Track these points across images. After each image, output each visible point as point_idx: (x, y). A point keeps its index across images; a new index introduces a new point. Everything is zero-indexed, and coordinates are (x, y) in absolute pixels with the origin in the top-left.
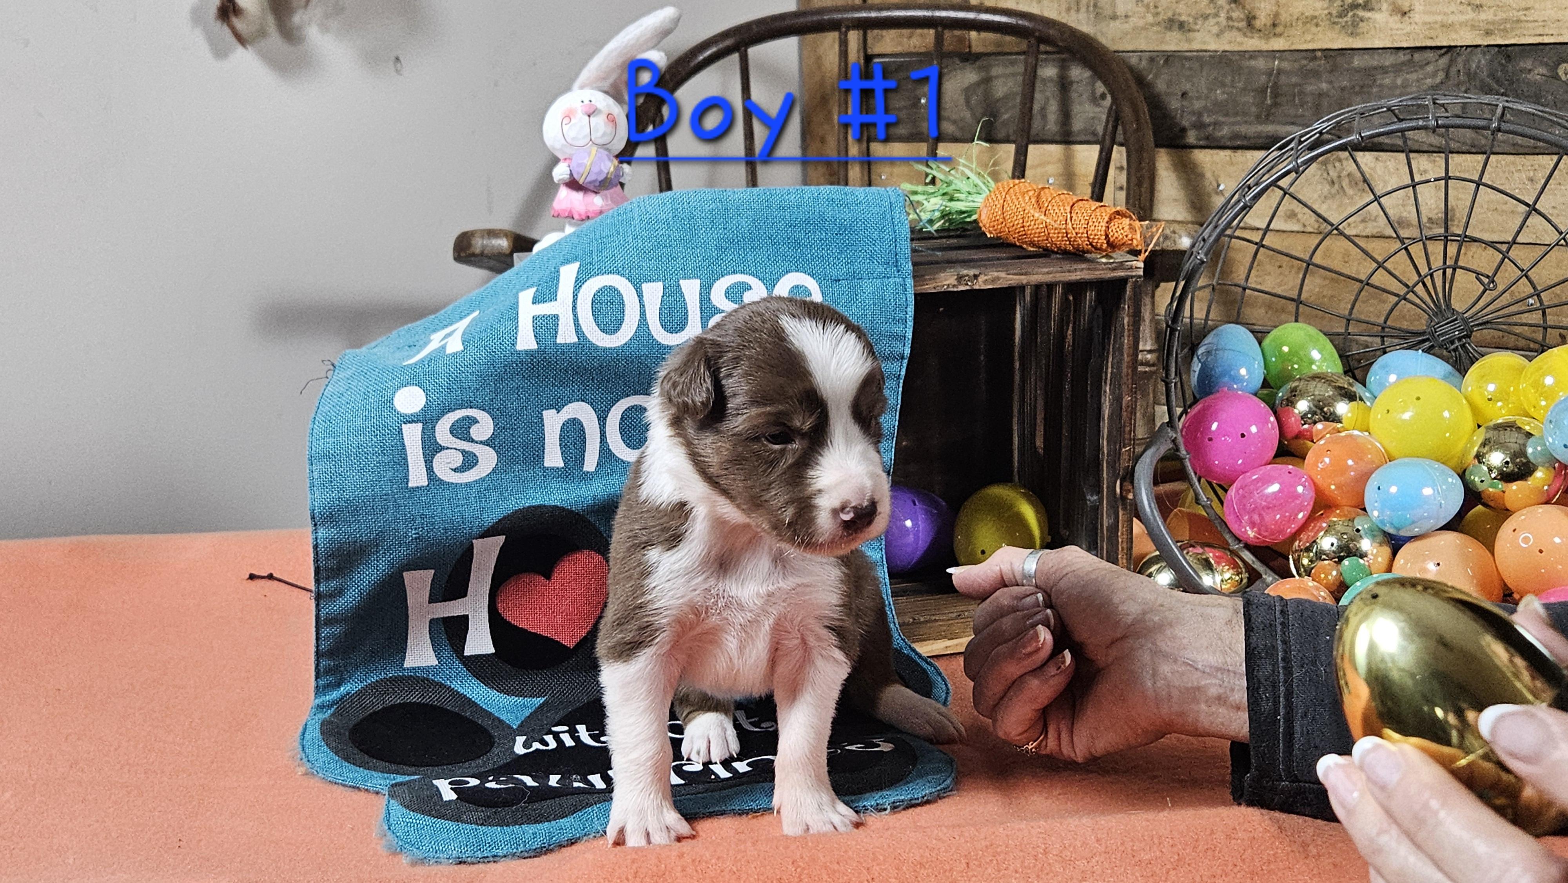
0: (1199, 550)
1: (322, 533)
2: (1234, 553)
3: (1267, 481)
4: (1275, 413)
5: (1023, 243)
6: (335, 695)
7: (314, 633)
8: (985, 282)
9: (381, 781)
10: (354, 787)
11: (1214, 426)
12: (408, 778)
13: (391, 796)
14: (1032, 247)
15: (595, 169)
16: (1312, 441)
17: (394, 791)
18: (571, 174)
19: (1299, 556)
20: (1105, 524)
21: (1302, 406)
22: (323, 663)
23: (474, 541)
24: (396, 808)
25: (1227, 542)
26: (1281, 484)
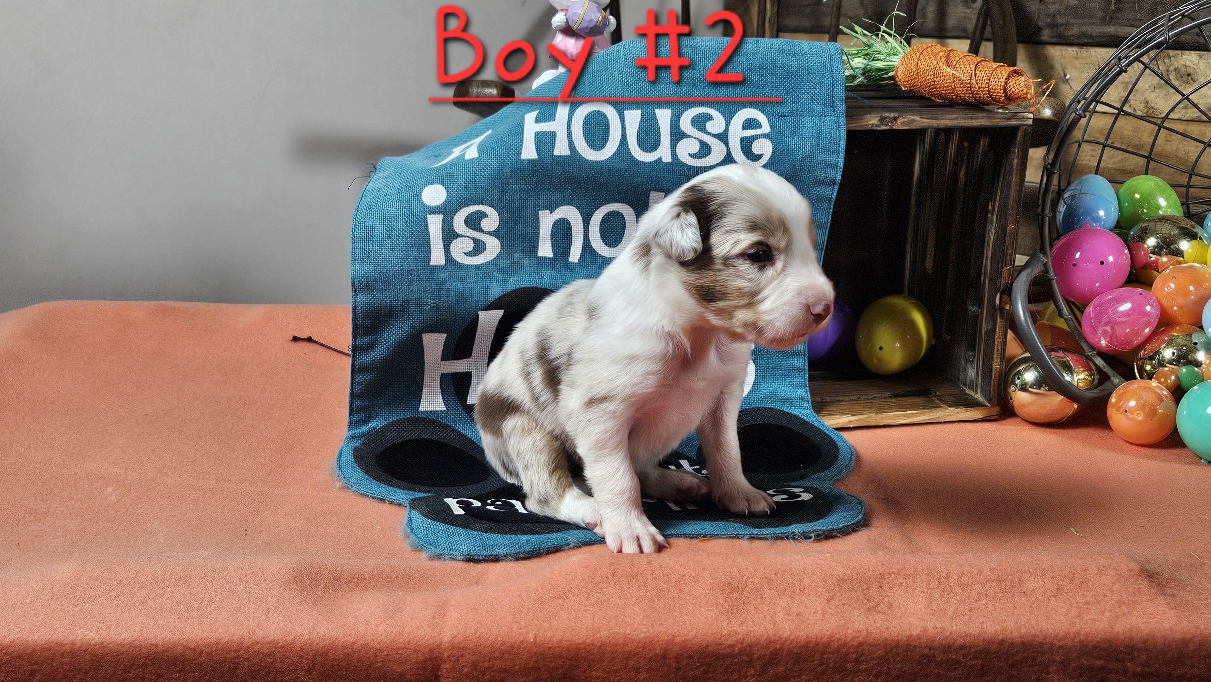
0: (1061, 354)
1: (360, 298)
2: (1089, 358)
3: (1121, 300)
4: (1128, 246)
5: (932, 95)
6: (364, 429)
7: (350, 379)
8: (902, 123)
9: (402, 496)
10: (381, 499)
11: (1078, 255)
12: (423, 495)
13: (412, 507)
14: (939, 99)
15: (587, 18)
16: (1158, 271)
17: (414, 504)
18: (567, 22)
19: (1143, 363)
20: (984, 329)
21: (1151, 242)
22: (357, 403)
23: (479, 313)
24: (418, 518)
25: (1083, 349)
26: (1132, 303)
